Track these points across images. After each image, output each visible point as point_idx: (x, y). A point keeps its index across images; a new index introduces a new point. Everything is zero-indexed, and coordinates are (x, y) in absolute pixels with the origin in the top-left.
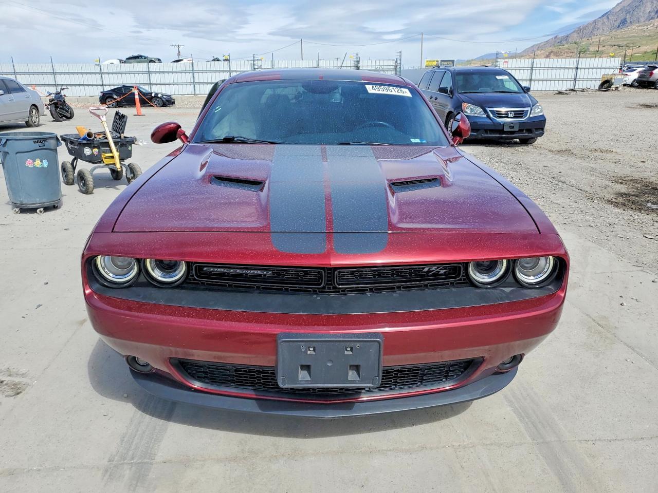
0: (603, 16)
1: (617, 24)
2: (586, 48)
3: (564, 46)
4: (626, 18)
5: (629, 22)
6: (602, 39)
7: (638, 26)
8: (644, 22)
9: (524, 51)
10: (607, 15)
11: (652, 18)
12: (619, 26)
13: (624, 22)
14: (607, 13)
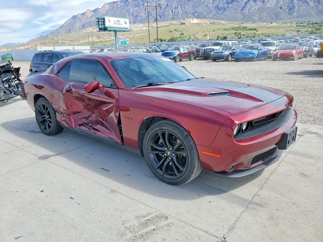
0: (60, 27)
1: (67, 31)
2: (57, 41)
3: (47, 40)
4: (70, 29)
5: (72, 30)
6: (63, 37)
7: (77, 32)
8: (78, 30)
9: (28, 42)
10: (62, 27)
11: (81, 29)
12: (68, 32)
13: (70, 30)
14: (62, 26)
